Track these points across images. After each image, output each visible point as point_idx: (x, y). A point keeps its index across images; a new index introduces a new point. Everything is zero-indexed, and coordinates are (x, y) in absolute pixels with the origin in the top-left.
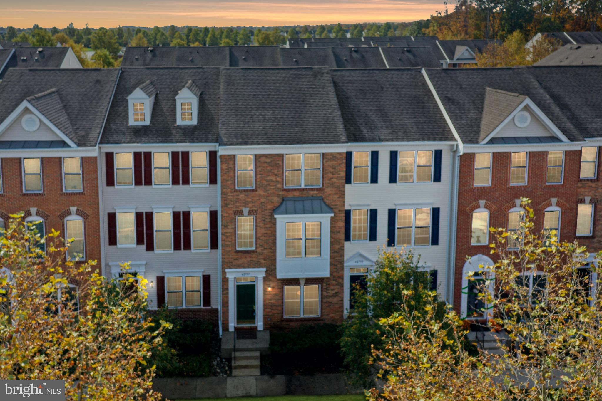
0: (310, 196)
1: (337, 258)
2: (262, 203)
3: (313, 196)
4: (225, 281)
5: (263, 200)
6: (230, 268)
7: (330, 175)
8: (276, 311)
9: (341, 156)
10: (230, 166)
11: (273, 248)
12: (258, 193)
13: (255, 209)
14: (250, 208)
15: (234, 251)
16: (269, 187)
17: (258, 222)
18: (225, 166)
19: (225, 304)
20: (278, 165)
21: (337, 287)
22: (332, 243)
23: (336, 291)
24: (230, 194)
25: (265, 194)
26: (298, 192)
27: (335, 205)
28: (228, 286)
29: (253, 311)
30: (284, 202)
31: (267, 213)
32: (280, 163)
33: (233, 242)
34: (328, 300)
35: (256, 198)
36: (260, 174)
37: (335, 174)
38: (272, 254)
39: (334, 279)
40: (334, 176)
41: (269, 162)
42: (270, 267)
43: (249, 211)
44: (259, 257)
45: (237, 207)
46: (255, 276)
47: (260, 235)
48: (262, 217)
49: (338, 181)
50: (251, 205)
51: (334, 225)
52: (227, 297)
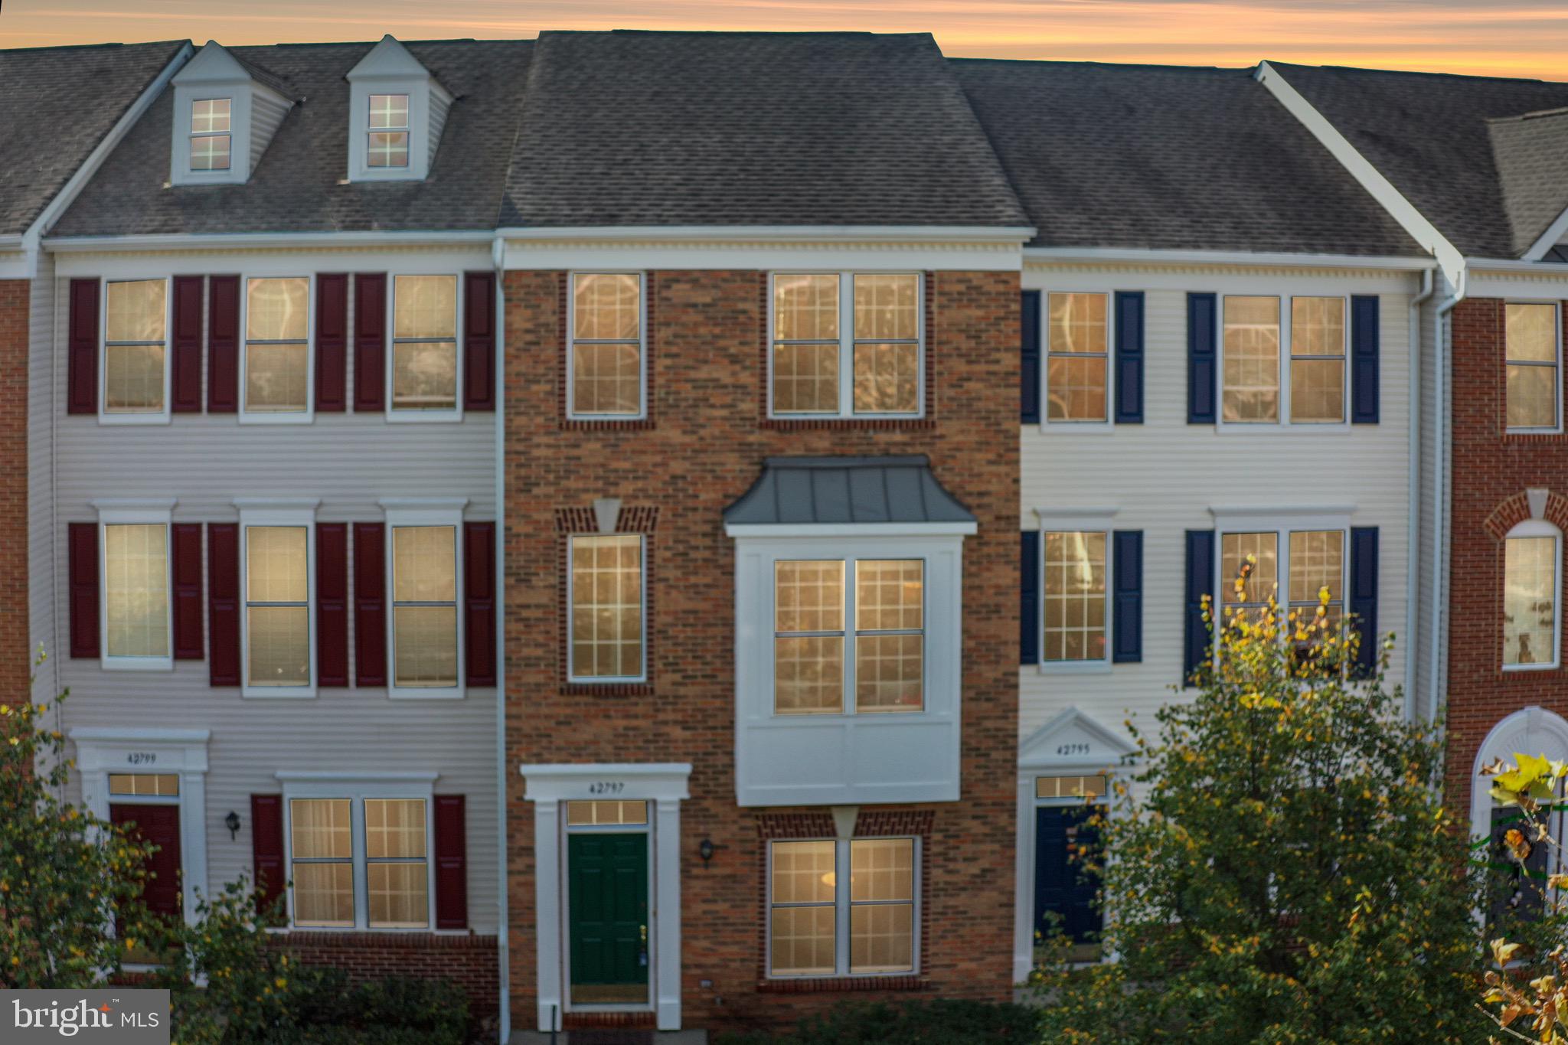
0: (875, 451)
1: (989, 724)
2: (675, 477)
3: (887, 454)
4: (521, 814)
5: (677, 467)
6: (540, 760)
7: (961, 367)
8: (735, 949)
9: (1001, 288)
10: (542, 320)
11: (721, 677)
12: (655, 435)
13: (648, 504)
14: (627, 498)
15: (559, 684)
16: (705, 412)
17: (658, 560)
18: (521, 320)
19: (522, 914)
20: (742, 318)
21: (988, 847)
22: (968, 659)
23: (985, 863)
24: (544, 440)
25: (687, 439)
26: (826, 434)
27: (981, 494)
28: (531, 837)
29: (641, 948)
30: (770, 476)
31: (697, 523)
32: (753, 308)
33: (555, 646)
34: (952, 902)
35: (649, 459)
36: (667, 356)
37: (977, 362)
38: (718, 703)
39: (979, 811)
40: (977, 368)
41: (706, 305)
42: (711, 760)
43: (622, 511)
44: (661, 717)
45: (569, 495)
46: (649, 796)
47: (669, 619)
48: (676, 541)
49: (989, 392)
50: (627, 487)
51: (977, 581)
52: (531, 886)
